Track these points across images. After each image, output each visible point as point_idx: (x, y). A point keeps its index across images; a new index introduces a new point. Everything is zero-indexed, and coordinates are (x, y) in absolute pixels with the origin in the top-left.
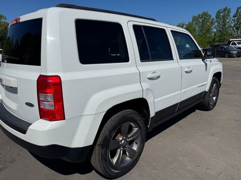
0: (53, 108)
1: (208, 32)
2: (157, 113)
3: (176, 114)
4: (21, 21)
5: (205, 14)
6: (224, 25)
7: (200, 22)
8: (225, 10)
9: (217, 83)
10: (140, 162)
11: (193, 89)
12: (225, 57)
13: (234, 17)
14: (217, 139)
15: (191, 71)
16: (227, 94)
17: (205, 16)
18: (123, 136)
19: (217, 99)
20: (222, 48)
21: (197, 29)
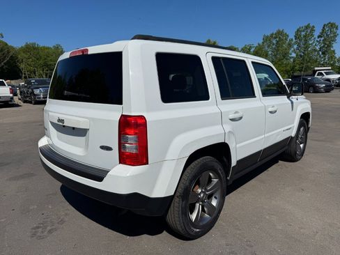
0: (134, 151)
1: (284, 57)
2: (239, 162)
3: (259, 164)
4: (89, 53)
5: (280, 33)
6: (307, 48)
7: (273, 44)
8: (307, 27)
9: (305, 127)
10: (219, 222)
11: (278, 134)
12: (309, 92)
13: (319, 37)
14: (309, 195)
15: (276, 111)
16: (317, 140)
17: (280, 35)
18: (202, 188)
19: (304, 147)
20: (304, 79)
21: (270, 53)
